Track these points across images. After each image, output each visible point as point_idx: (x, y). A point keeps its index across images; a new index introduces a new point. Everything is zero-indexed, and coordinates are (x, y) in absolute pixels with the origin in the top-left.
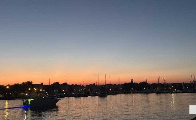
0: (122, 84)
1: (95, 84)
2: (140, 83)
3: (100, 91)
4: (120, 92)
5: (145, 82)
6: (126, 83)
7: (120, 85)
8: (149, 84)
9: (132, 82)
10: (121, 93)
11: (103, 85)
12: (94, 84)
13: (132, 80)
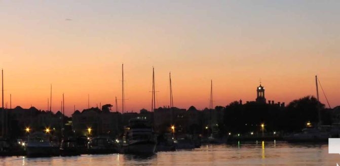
0: (219, 108)
1: (110, 105)
2: (292, 104)
3: (131, 134)
4: (211, 138)
5: (313, 99)
6: (236, 103)
7: (211, 110)
8: (327, 106)
9: (261, 99)
10: (215, 143)
11: (144, 112)
12: (106, 107)
13: (263, 90)
